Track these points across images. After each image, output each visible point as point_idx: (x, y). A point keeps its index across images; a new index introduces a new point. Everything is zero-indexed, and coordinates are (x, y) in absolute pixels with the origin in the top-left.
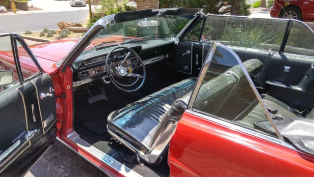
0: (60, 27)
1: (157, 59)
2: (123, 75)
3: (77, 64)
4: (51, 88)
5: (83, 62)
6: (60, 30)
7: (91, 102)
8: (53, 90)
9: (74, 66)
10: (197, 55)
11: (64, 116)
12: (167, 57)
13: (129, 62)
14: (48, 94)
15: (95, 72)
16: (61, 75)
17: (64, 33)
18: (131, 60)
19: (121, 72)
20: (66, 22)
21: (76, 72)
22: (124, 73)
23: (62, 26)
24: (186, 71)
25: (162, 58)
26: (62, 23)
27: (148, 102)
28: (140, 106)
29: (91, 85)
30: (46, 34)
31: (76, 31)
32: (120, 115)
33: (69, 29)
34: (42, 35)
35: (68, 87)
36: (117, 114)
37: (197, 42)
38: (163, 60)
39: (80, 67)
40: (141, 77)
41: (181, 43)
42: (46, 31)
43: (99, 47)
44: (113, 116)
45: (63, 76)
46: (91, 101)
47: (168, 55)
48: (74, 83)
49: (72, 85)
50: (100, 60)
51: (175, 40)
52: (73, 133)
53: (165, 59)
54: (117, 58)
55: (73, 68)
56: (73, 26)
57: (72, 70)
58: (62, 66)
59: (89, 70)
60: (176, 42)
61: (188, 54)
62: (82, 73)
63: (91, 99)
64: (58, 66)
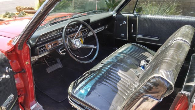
0: (18, 10)
1: (100, 30)
2: (79, 47)
3: (34, 40)
4: (7, 68)
5: (39, 38)
6: (18, 12)
7: (49, 72)
8: (10, 70)
9: (31, 42)
10: (132, 25)
11: (26, 89)
12: (107, 27)
13: (80, 34)
14: (4, 76)
15: (52, 46)
16: (18, 52)
17: (21, 14)
18: (82, 32)
19: (77, 44)
20: (22, 6)
21: (33, 48)
22: (80, 45)
23: (20, 10)
24: (122, 38)
25: (103, 29)
26: (19, 7)
27: (103, 70)
28: (97, 75)
29: (48, 56)
30: (8, 16)
31: (30, 13)
32: (80, 86)
33: (24, 11)
34: (5, 17)
35: (27, 63)
36: (77, 85)
37: (132, 14)
38: (104, 30)
39: (37, 42)
40: (95, 48)
41: (118, 15)
42: (7, 13)
43: (52, 22)
44: (74, 88)
45: (21, 53)
46: (49, 70)
47: (107, 26)
48: (32, 57)
49: (30, 59)
50: (55, 34)
51: (113, 13)
52: (36, 104)
53: (105, 29)
54: (70, 31)
55: (30, 44)
56: (27, 9)
57: (29, 46)
58: (18, 43)
59: (46, 45)
60: (114, 15)
61: (125, 24)
62: (39, 48)
63: (49, 69)
64: (14, 44)
